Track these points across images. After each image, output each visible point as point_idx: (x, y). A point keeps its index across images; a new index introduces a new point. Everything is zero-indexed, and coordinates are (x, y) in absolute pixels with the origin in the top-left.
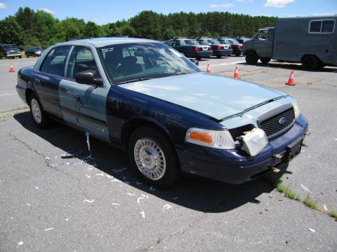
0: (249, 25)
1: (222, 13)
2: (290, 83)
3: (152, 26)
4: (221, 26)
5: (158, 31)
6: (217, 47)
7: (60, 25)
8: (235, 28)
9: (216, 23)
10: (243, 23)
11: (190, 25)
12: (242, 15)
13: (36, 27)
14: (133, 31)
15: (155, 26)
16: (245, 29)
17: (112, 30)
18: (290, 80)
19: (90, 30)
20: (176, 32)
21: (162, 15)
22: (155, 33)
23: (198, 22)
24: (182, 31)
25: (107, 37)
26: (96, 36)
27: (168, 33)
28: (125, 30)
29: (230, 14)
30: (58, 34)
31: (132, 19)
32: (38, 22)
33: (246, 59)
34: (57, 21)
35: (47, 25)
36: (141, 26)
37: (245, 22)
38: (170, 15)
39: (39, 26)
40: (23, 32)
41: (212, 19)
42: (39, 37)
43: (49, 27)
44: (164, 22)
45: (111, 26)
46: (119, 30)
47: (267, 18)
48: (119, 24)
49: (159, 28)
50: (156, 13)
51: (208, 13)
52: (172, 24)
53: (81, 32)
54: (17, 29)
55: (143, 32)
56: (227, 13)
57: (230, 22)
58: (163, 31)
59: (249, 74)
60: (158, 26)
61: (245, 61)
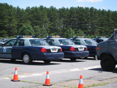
1: (87, 9)
3: (6, 21)
4: (86, 23)
5: (14, 27)
6: (70, 48)
8: (102, 26)
9: (80, 19)
10: (111, 20)
11: (51, 20)
12: (109, 11)
15: (10, 20)
20: (34, 29)
21: (18, 9)
22: (10, 29)
23: (60, 18)
24: (41, 27)
27: (24, 29)
29: (96, 10)
37: (113, 19)
38: (28, 9)
41: (76, 15)
44: (21, 16)
49: (15, 23)
50: (11, 6)
51: (71, 8)
52: (30, 19)
56: (92, 9)
57: (96, 19)
58: (19, 26)
59: (101, 84)
60: (14, 20)
61: (100, 67)
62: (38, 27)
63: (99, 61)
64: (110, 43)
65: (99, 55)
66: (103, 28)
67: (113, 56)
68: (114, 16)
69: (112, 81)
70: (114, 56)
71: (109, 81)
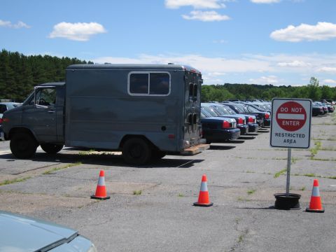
2: (99, 195)
18: (100, 189)
33: (12, 147)
59: (19, 179)
61: (9, 151)
63: (8, 142)
64: (26, 111)
65: (7, 132)
67: (32, 133)
68: (13, 62)
69: (36, 175)
70: (34, 133)
71: (30, 174)
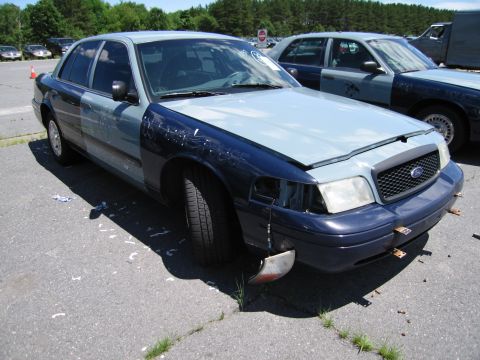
0: (379, 16)
3: (240, 16)
4: (338, 18)
5: (249, 24)
7: (112, 12)
8: (359, 21)
9: (332, 13)
10: (371, 13)
11: (294, 15)
12: (369, 1)
13: (80, 14)
14: (214, 22)
15: (245, 15)
16: (373, 23)
17: (184, 20)
19: (155, 20)
20: (275, 25)
22: (245, 26)
23: (306, 11)
24: (282, 23)
25: (178, 30)
26: (163, 28)
27: (263, 26)
28: (201, 22)
30: (111, 26)
31: (212, 5)
32: (83, 7)
34: (108, 6)
35: (94, 11)
36: (225, 15)
37: (373, 12)
39: (83, 13)
40: (64, 21)
41: (326, 7)
42: (83, 29)
43: (97, 15)
44: (257, 10)
45: (183, 14)
46: (194, 20)
47: (405, 6)
48: (193, 12)
49: (250, 19)
52: (268, 13)
53: (142, 22)
54: (56, 17)
55: (227, 24)
57: (352, 12)
58: (256, 22)
60: (249, 15)
62: (278, 23)
66: (361, 24)
